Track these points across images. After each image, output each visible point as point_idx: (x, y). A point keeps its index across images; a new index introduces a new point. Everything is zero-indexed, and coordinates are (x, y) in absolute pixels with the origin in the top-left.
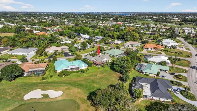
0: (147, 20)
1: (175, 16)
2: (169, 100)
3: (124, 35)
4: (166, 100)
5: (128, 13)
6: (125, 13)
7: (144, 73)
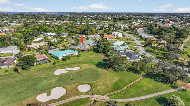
0: (86, 19)
1: (105, 15)
2: (139, 60)
3: (85, 31)
4: (137, 60)
5: (63, 13)
6: (60, 13)
7: (117, 51)
